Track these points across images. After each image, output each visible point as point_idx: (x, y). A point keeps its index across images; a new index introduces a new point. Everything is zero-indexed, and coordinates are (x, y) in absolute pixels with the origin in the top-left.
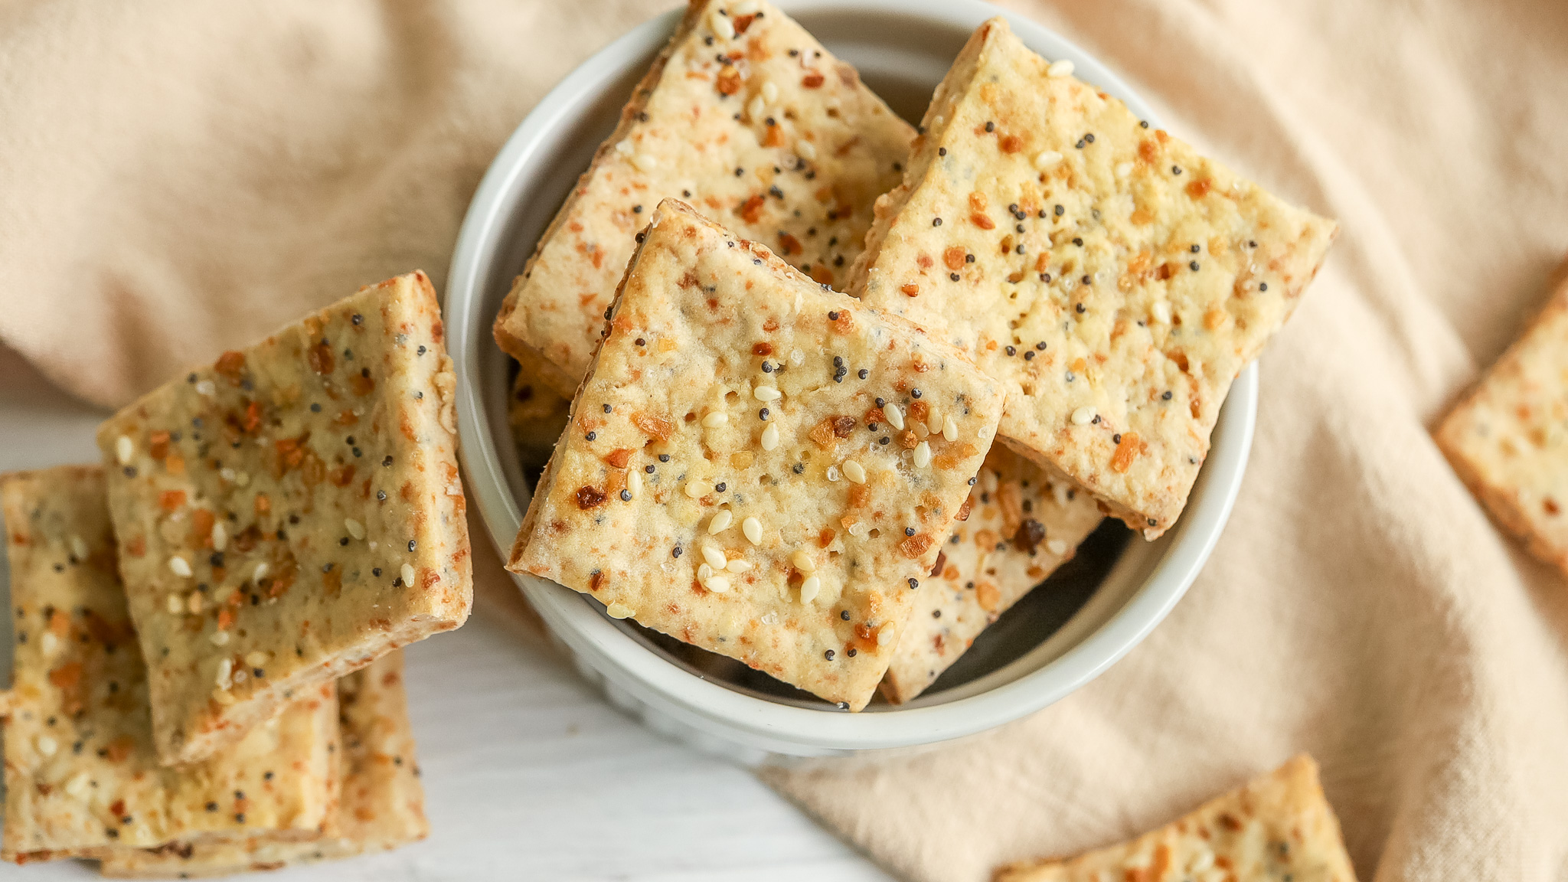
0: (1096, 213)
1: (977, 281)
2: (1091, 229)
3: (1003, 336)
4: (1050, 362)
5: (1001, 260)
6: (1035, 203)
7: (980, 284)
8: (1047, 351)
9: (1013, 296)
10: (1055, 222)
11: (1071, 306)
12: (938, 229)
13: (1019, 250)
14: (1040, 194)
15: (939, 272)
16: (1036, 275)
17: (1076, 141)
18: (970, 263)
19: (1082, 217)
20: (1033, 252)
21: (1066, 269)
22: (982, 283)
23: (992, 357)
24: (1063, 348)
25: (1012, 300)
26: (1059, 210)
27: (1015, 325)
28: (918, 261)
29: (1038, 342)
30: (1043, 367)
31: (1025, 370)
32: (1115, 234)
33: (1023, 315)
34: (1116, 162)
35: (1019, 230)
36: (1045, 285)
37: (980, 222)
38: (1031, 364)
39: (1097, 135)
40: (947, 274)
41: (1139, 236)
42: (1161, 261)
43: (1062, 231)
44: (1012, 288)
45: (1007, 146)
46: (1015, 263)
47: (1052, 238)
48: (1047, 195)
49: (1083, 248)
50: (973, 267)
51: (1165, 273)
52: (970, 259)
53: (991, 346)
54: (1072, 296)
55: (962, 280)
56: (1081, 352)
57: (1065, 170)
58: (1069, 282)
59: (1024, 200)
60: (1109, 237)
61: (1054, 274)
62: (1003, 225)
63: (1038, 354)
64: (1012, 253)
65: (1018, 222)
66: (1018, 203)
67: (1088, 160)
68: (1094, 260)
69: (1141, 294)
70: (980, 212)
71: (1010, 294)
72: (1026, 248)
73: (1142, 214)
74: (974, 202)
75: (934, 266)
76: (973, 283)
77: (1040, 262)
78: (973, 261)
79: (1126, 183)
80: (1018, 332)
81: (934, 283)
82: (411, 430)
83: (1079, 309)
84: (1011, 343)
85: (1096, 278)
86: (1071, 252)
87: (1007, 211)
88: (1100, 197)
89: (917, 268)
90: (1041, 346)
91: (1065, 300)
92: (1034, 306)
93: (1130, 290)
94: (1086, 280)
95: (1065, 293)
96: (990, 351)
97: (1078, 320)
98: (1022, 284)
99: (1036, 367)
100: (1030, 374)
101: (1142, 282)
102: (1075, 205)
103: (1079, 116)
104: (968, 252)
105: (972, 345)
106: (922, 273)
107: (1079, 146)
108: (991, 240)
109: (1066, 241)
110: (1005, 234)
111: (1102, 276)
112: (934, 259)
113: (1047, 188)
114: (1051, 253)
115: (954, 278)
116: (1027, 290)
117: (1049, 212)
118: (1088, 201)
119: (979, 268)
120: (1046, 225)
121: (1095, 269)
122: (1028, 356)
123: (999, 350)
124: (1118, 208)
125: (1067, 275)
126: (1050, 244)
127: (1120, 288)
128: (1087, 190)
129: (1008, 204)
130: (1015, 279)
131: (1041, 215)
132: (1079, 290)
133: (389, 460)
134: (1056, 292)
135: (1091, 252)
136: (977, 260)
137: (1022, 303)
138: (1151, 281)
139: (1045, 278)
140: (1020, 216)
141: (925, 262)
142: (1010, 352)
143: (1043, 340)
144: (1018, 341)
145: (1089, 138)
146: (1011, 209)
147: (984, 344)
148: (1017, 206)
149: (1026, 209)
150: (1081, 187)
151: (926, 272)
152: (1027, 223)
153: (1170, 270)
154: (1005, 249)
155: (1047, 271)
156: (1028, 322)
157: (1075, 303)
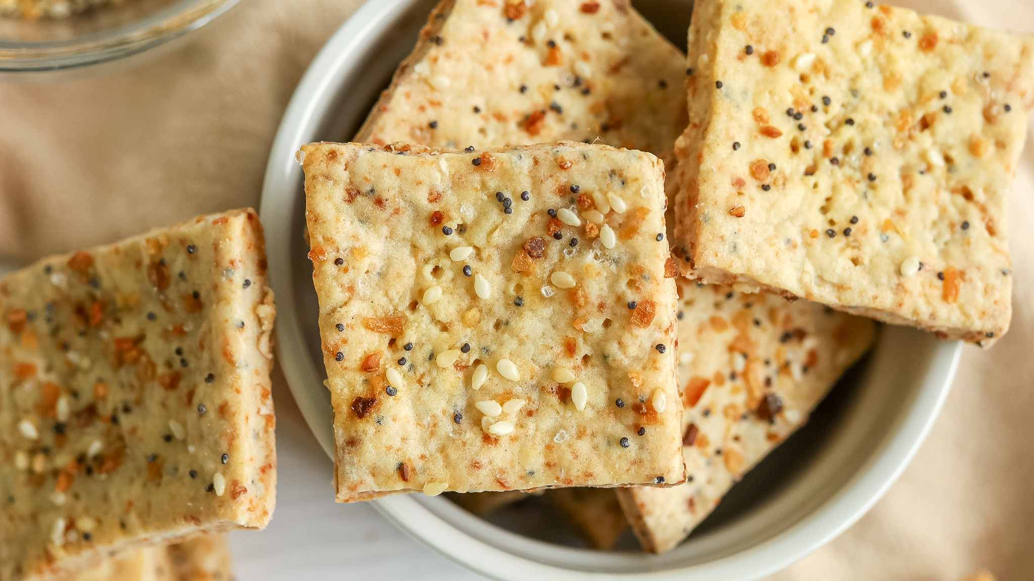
0: (854, 92)
1: (784, 184)
2: (855, 109)
3: (819, 223)
4: (865, 232)
5: (796, 159)
6: (807, 102)
7: (787, 186)
8: (859, 224)
9: (815, 186)
10: (826, 112)
11: (863, 177)
12: (739, 150)
13: (807, 145)
14: (807, 93)
15: (752, 187)
16: (826, 162)
17: (821, 38)
18: (773, 171)
19: (845, 100)
20: (817, 144)
21: (847, 149)
22: (788, 185)
23: (818, 244)
24: (870, 218)
25: (815, 190)
26: (826, 101)
27: (824, 210)
28: (733, 185)
29: (850, 217)
30: (861, 238)
31: (848, 245)
32: (876, 106)
33: (828, 199)
34: (857, 45)
35: (801, 128)
36: (836, 168)
37: (770, 133)
38: (851, 238)
39: (835, 27)
40: (758, 187)
41: (894, 101)
42: (919, 115)
43: (834, 118)
44: (812, 180)
45: (769, 60)
46: (806, 157)
47: (827, 125)
48: (812, 92)
49: (855, 126)
50: (775, 173)
51: (925, 124)
52: (772, 167)
53: (814, 235)
54: (862, 169)
55: (772, 188)
56: (885, 214)
57: (819, 66)
58: (855, 157)
59: (797, 102)
60: (871, 109)
61: (840, 156)
62: (787, 128)
63: (854, 228)
64: (803, 150)
65: (798, 122)
66: (792, 106)
67: (835, 51)
68: (868, 135)
69: (914, 148)
70: (766, 125)
71: (812, 185)
72: (812, 142)
73: (890, 81)
74: (758, 117)
75: (747, 184)
76: (781, 187)
77: (826, 150)
78: (775, 168)
79: (870, 62)
80: (830, 215)
81: (752, 199)
82: (231, 355)
83: (871, 178)
84: (828, 227)
85: (875, 147)
86: (848, 133)
87: (786, 117)
88: (854, 79)
89: (734, 190)
90: (854, 220)
91: (858, 175)
92: (834, 188)
93: (904, 149)
94: (867, 152)
95: (854, 169)
96: (814, 239)
97: (873, 188)
98: (818, 173)
99: (855, 240)
100: (854, 247)
101: (911, 137)
102: (838, 93)
103: (815, 16)
104: (769, 162)
105: (799, 240)
106: (740, 194)
107: (825, 40)
108: (782, 143)
109: (840, 125)
110: (791, 137)
111: (879, 144)
112: (744, 178)
113: (810, 85)
114: (832, 139)
115: (766, 188)
116: (825, 176)
117: (819, 105)
118: (845, 85)
119: (780, 172)
120: (820, 118)
121: (872, 140)
122: (847, 232)
123: (822, 237)
124: (870, 82)
125: (851, 153)
126: (828, 132)
127: (895, 149)
128: (842, 76)
129: (786, 108)
130: (810, 172)
131: (814, 109)
132: (865, 162)
133: (211, 378)
134: (847, 171)
135: (863, 129)
136: (777, 166)
137: (824, 191)
138: (917, 133)
139: (834, 161)
140: (797, 117)
141: (739, 183)
142: (831, 234)
143: (853, 214)
144: (832, 222)
145: (830, 31)
146: (789, 113)
147: (808, 236)
148: (793, 110)
149: (801, 109)
150: (836, 75)
151: (743, 191)
152: (804, 121)
153: (928, 119)
154: (794, 148)
155: (833, 155)
156: (836, 204)
157: (866, 174)
